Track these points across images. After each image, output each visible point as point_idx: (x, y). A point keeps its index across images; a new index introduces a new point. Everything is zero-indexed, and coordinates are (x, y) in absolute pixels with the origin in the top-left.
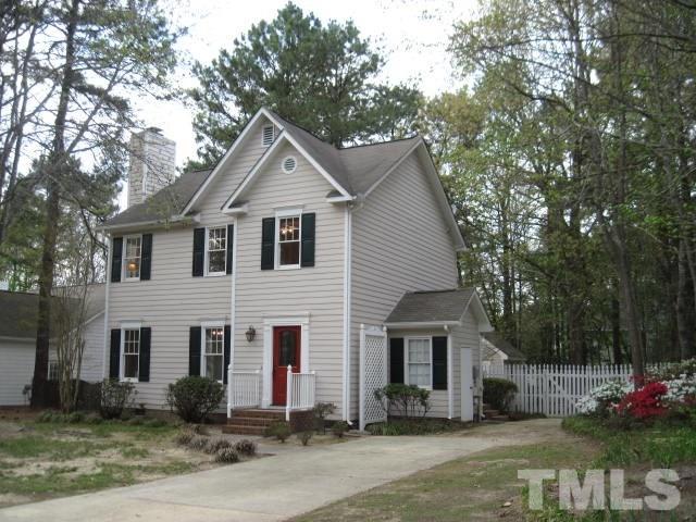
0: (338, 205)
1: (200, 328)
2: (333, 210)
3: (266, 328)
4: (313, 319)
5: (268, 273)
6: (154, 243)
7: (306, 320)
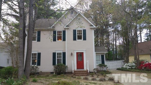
0: (91, 28)
1: (56, 53)
2: (90, 29)
3: (75, 53)
4: (86, 51)
5: (75, 41)
6: (41, 33)
7: (85, 51)
